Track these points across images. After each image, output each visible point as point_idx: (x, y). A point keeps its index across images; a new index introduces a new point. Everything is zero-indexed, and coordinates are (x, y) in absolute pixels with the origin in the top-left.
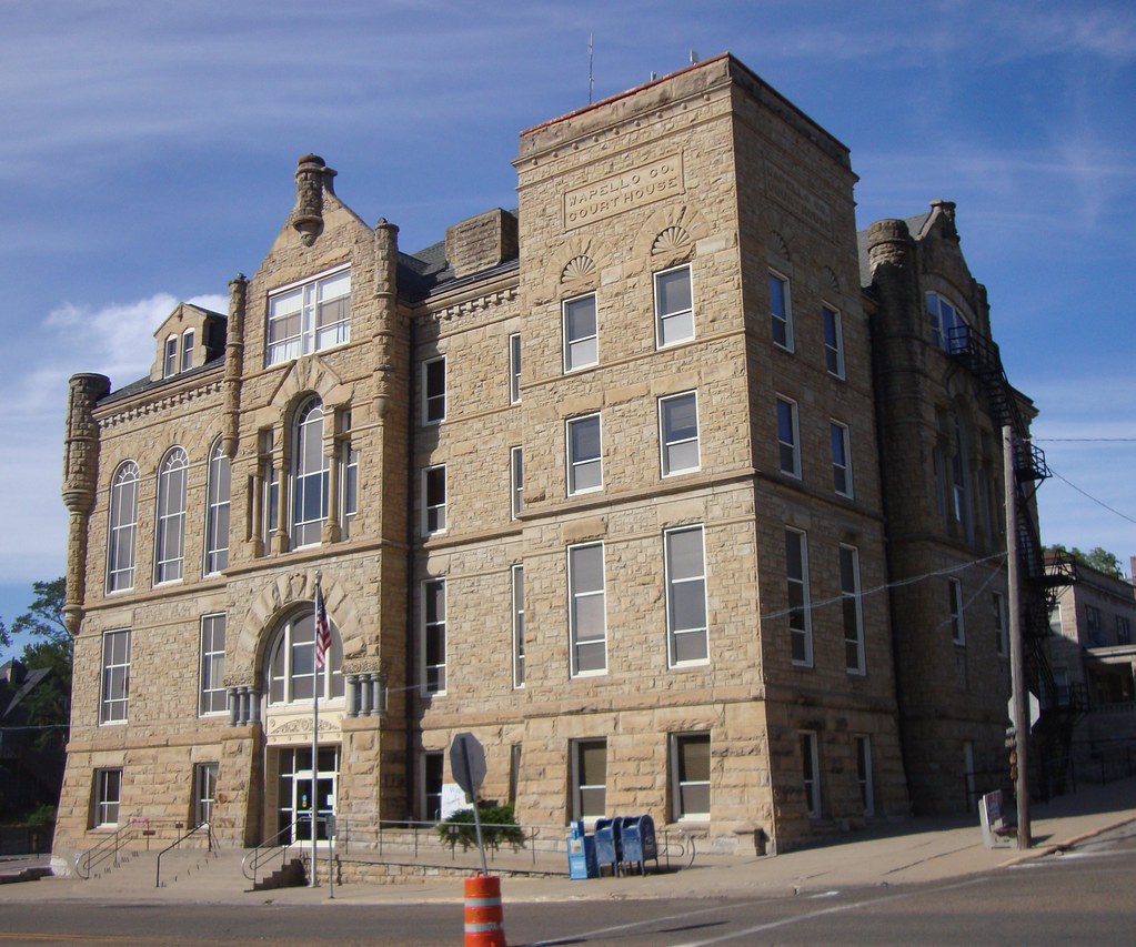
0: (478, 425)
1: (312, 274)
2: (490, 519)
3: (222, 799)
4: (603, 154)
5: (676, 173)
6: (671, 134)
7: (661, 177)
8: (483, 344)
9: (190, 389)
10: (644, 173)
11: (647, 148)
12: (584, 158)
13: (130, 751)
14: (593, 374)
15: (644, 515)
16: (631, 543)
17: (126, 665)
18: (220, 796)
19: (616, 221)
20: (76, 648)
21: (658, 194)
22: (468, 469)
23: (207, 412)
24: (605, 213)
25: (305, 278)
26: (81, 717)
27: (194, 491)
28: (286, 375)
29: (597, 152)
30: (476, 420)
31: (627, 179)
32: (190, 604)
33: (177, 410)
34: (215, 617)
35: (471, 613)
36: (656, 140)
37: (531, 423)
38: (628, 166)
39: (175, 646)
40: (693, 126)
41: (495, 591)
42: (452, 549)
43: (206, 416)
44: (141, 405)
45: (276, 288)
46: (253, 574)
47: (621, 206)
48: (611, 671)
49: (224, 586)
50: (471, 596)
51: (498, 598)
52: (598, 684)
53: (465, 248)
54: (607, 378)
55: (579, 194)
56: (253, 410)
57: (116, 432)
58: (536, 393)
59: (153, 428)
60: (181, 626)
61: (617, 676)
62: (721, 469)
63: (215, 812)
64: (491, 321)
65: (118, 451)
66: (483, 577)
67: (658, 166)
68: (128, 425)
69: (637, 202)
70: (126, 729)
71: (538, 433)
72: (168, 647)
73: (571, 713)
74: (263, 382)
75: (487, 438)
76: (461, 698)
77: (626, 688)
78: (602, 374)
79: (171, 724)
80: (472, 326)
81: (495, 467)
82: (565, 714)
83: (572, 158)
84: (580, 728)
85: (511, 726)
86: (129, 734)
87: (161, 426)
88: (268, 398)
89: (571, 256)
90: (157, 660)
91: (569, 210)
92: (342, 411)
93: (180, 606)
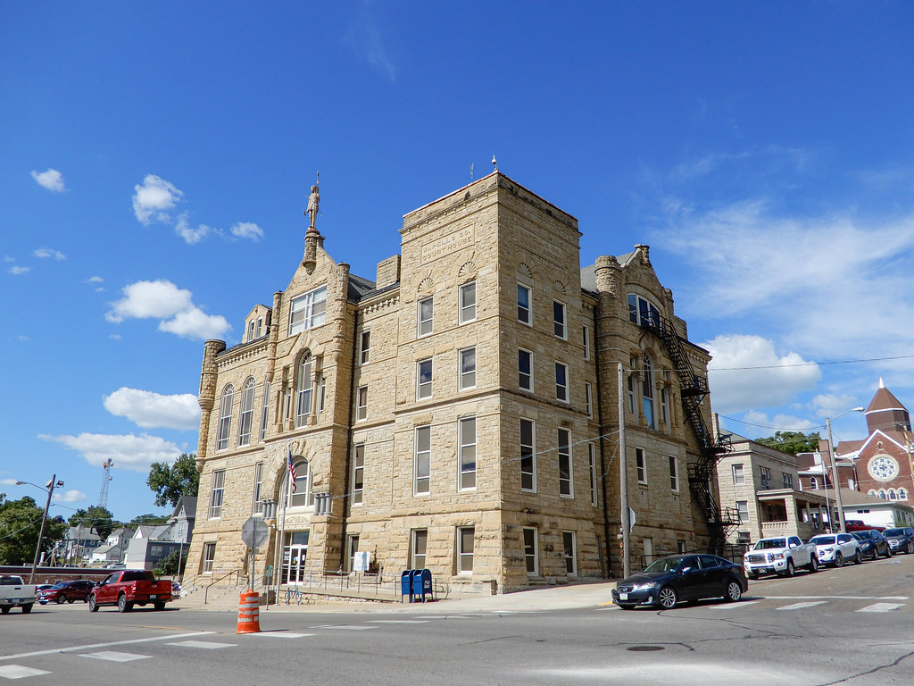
0: (383, 365)
1: (311, 289)
2: (386, 413)
4: (439, 226)
5: (471, 234)
6: (470, 214)
7: (464, 237)
10: (457, 235)
11: (459, 222)
12: (431, 228)
13: (220, 534)
14: (431, 338)
15: (450, 411)
16: (443, 425)
17: (222, 488)
19: (443, 260)
20: (201, 480)
21: (463, 245)
22: (377, 387)
23: (264, 359)
24: (439, 256)
25: (308, 291)
26: (200, 516)
27: (258, 399)
28: (296, 340)
29: (436, 225)
30: (382, 362)
31: (450, 237)
32: (253, 457)
33: (252, 358)
35: (375, 462)
36: (463, 218)
37: (402, 363)
38: (450, 231)
39: (244, 479)
40: (480, 210)
41: (387, 451)
42: (368, 429)
44: (236, 355)
45: (295, 296)
46: (276, 441)
47: (447, 252)
48: (431, 493)
49: (265, 448)
50: (375, 453)
51: (388, 454)
52: (426, 500)
53: (382, 275)
54: (437, 340)
55: (428, 247)
56: (281, 358)
57: (225, 369)
58: (405, 348)
59: (241, 367)
60: (247, 468)
61: (433, 495)
62: (486, 387)
64: (391, 312)
65: (225, 379)
66: (381, 443)
67: (463, 231)
68: (231, 366)
69: (453, 250)
70: (220, 522)
71: (404, 368)
72: (241, 479)
73: (412, 515)
74: (286, 343)
75: (386, 372)
76: (368, 507)
77: (438, 502)
78: (435, 338)
79: (239, 519)
80: (382, 314)
81: (389, 387)
82: (409, 515)
83: (425, 228)
84: (416, 523)
86: (221, 525)
87: (245, 366)
88: (288, 352)
89: (423, 278)
90: (236, 486)
91: (423, 254)
92: (320, 358)
93: (248, 457)
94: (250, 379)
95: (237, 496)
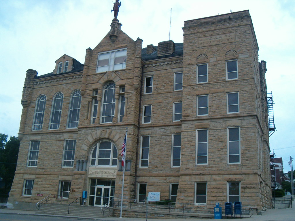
0: (163, 95)
1: (114, 50)
2: (166, 121)
3: (73, 191)
4: (210, 29)
5: (233, 37)
6: (231, 27)
7: (228, 37)
8: (166, 74)
9: (67, 77)
10: (223, 36)
11: (224, 30)
12: (205, 30)
13: (37, 175)
14: (206, 85)
15: (222, 123)
16: (217, 130)
17: (37, 151)
18: (73, 190)
19: (214, 46)
20: (21, 145)
21: (227, 41)
22: (159, 107)
23: (72, 84)
24: (211, 44)
25: (111, 50)
26: (21, 164)
27: (65, 105)
28: (103, 76)
29: (209, 29)
30: (162, 94)
31: (218, 36)
32: (61, 136)
33: (61, 82)
34: (69, 140)
35: (158, 146)
36: (227, 28)
37: (186, 95)
38: (218, 33)
39: (55, 147)
40: (239, 26)
41: (167, 141)
42: (152, 128)
43: (71, 85)
44: (49, 80)
45: (101, 52)
46: (88, 129)
47: (215, 43)
48: (209, 164)
49: (78, 131)
50: (158, 141)
51: (167, 143)
52: (205, 167)
53: (161, 49)
54: (211, 86)
55: (203, 39)
56: (91, 84)
57: (39, 86)
58: (188, 88)
59: (52, 87)
60: (58, 142)
61: (211, 165)
62: (246, 113)
63: (70, 194)
64: (168, 68)
65: (40, 92)
66: (162, 137)
67: (228, 35)
68: (44, 85)
69: (221, 43)
70: (36, 168)
71: (188, 98)
72: (53, 147)
73: (196, 175)
74: (96, 76)
75: (166, 99)
76: (153, 169)
77: (214, 169)
78: (209, 85)
79: (52, 169)
80: (162, 69)
81: (168, 107)
82: (194, 175)
83: (201, 29)
84: (199, 179)
85: (170, 178)
86: (37, 170)
87: (55, 87)
88: (97, 81)
89: (200, 54)
90: (48, 150)
91: (200, 42)
92: (122, 87)
93: (58, 136)
94: (59, 93)
95: (50, 156)
